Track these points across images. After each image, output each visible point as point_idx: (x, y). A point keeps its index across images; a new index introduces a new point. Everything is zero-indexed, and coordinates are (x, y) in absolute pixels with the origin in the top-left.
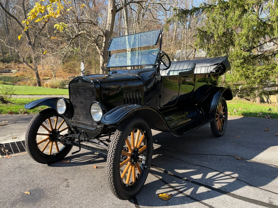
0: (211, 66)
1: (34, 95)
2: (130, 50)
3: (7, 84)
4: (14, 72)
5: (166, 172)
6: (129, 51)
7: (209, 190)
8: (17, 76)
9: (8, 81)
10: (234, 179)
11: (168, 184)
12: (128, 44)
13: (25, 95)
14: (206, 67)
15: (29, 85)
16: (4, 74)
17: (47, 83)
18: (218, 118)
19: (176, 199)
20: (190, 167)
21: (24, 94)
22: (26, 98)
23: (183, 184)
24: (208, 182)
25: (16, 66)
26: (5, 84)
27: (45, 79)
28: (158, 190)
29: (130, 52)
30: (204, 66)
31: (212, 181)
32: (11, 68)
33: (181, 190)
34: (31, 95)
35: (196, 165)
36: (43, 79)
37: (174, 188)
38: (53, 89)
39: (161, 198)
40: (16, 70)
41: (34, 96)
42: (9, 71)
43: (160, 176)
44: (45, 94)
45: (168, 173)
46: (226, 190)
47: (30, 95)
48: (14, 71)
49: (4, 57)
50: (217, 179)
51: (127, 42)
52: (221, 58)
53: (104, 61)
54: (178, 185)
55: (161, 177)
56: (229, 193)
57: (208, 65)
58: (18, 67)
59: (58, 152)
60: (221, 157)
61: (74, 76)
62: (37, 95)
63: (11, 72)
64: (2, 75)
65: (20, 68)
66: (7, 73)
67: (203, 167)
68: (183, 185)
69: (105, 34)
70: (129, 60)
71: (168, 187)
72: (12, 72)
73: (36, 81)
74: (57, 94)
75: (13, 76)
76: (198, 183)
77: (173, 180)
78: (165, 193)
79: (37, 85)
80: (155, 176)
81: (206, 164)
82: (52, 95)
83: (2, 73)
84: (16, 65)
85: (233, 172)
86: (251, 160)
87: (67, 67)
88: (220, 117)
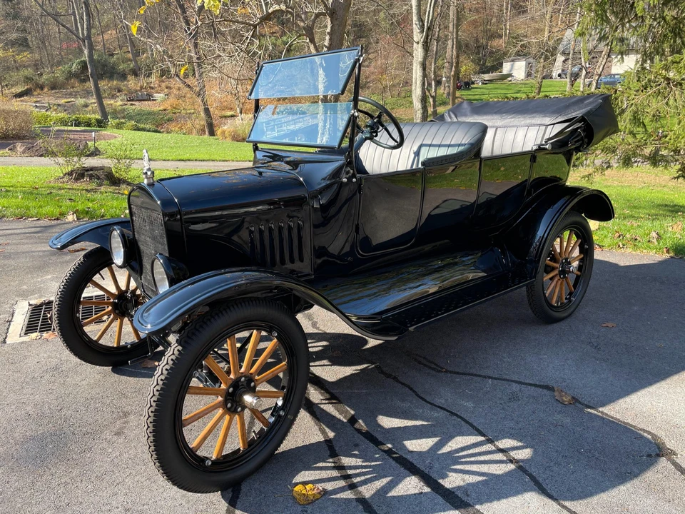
0: (554, 124)
1: (189, 160)
2: (422, 40)
3: (144, 130)
4: (159, 99)
5: (353, 420)
6: (418, 43)
7: (427, 489)
8: (165, 110)
9: (146, 121)
10: (511, 467)
11: (336, 459)
12: (417, 23)
13: (168, 160)
14: (540, 125)
15: (190, 132)
16: (137, 103)
17: (225, 128)
18: (556, 272)
19: (330, 503)
20: (421, 411)
21: (167, 158)
22: (167, 170)
23: (372, 464)
24: (437, 465)
25: (163, 85)
26: (139, 129)
27: (226, 117)
28: (303, 472)
29: (420, 45)
30: (535, 125)
31: (449, 462)
32: (152, 88)
33: (356, 480)
34: (183, 160)
35: (439, 407)
36: (221, 117)
37: (344, 473)
38: (236, 142)
39: (294, 498)
40: (162, 95)
41: (188, 163)
42: (149, 98)
43: (332, 430)
44: (213, 158)
45: (357, 426)
46: (468, 496)
47: (180, 160)
48: (158, 96)
49: (136, 62)
50: (463, 460)
51: (415, 18)
52: (591, 100)
53: (327, 83)
54: (359, 462)
55: (331, 435)
56: (472, 506)
57: (548, 120)
58: (167, 88)
59: (137, 341)
60: (520, 390)
61: (291, 108)
62: (196, 160)
63: (153, 100)
64: (133, 107)
65: (170, 88)
66: (144, 100)
67: (453, 414)
68: (370, 467)
69: (330, 10)
70: (419, 67)
71: (333, 465)
72: (155, 100)
73: (204, 123)
74: (239, 159)
75: (156, 109)
76: (412, 464)
77: (356, 446)
78: (313, 482)
79: (207, 133)
80: (320, 429)
81: (467, 406)
82: (227, 161)
83: (133, 103)
84: (163, 82)
85: (521, 441)
86: (601, 409)
87: (276, 85)
88: (559, 271)
